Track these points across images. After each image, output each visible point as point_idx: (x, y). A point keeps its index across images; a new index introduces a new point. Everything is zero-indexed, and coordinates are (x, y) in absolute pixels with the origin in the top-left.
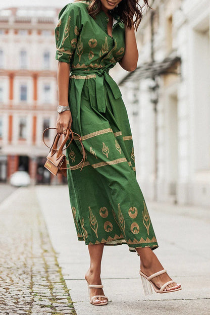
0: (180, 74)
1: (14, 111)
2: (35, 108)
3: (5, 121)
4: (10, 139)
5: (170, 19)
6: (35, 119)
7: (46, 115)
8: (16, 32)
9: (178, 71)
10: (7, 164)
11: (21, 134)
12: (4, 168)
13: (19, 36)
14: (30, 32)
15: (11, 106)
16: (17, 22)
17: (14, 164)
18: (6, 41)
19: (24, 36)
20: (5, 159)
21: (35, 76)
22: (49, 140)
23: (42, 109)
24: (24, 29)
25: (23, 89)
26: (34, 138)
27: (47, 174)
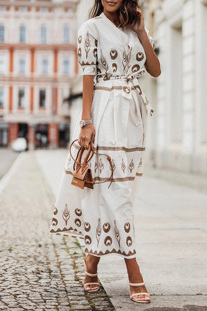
1: (13, 82)
2: (32, 80)
3: (6, 91)
4: (11, 108)
6: (32, 89)
7: (43, 86)
10: (8, 131)
11: (20, 104)
12: (5, 134)
13: (19, 13)
14: (29, 9)
15: (11, 78)
17: (14, 131)
18: (7, 17)
19: (23, 13)
20: (6, 126)
21: (33, 50)
22: (45, 109)
24: (23, 6)
25: (22, 62)
26: (32, 108)
27: (44, 139)
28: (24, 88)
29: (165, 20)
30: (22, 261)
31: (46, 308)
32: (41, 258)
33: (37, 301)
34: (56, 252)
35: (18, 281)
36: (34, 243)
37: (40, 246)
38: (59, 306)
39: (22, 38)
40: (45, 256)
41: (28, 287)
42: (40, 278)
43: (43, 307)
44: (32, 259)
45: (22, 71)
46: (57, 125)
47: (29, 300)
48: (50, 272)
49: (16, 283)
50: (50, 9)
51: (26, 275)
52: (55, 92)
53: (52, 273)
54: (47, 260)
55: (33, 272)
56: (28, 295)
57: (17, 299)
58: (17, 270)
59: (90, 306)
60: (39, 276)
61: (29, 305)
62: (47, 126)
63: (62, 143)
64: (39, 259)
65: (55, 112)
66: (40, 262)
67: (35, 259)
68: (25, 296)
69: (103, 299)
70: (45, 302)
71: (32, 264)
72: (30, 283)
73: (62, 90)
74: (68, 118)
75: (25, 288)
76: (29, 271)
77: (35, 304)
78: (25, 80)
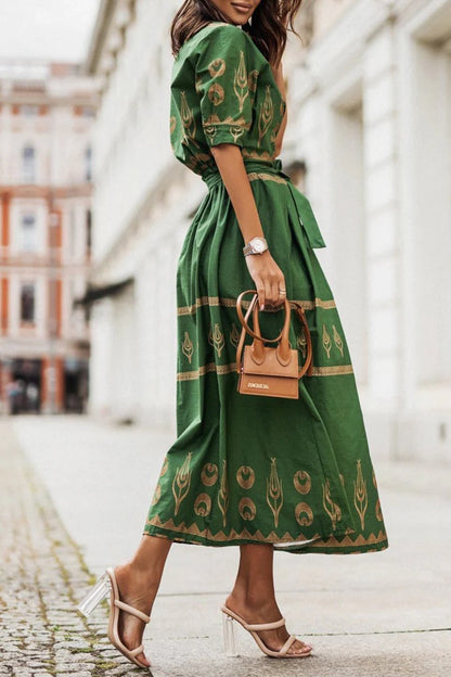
2: (4, 261)
6: (4, 283)
7: (28, 276)
22: (33, 326)
23: (19, 264)
26: (4, 323)
27: (32, 392)
29: (316, 91)
46: (61, 363)
50: (43, 110)
52: (56, 288)
62: (39, 363)
63: (72, 402)
65: (55, 333)
73: (72, 284)
74: (84, 346)
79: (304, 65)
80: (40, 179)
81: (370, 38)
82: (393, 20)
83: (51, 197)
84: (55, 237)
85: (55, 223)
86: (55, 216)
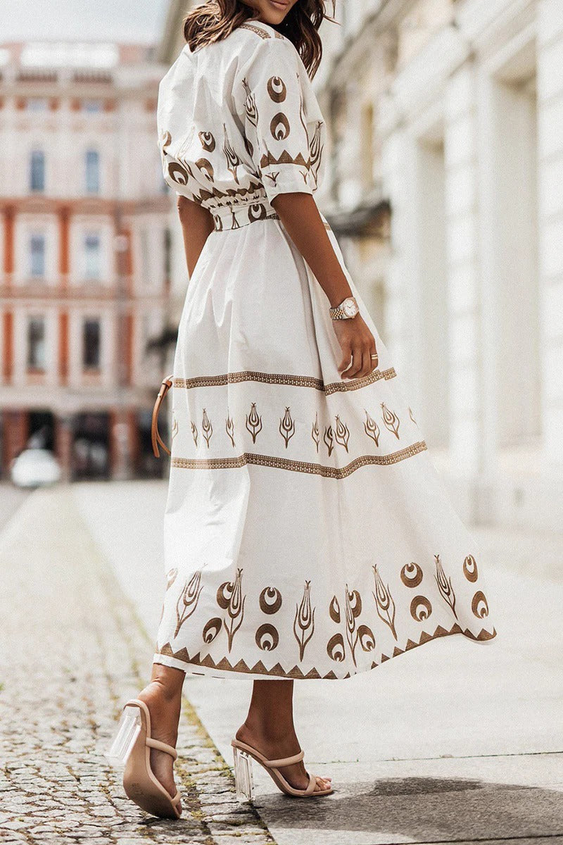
0: (389, 238)
2: (64, 292)
4: (8, 370)
5: (370, 113)
6: (64, 321)
7: (92, 310)
8: (21, 105)
9: (384, 230)
10: (3, 433)
11: (32, 359)
13: (28, 114)
14: (54, 105)
15: (9, 288)
16: (26, 78)
17: (17, 432)
19: (39, 114)
21: (65, 213)
22: (98, 372)
23: (81, 295)
24: (38, 98)
25: (37, 246)
26: (64, 369)
28: (42, 317)
29: (401, 124)
30: (26, 709)
31: (80, 790)
32: (75, 703)
33: (58, 779)
34: (111, 690)
35: (16, 744)
36: (58, 675)
37: (73, 680)
38: (112, 787)
39: (36, 181)
40: (84, 699)
41: (39, 755)
42: (69, 739)
43: (72, 789)
44: (51, 706)
45: (38, 271)
46: (133, 418)
47: (41, 777)
48: (95, 727)
49: (9, 749)
50: (110, 105)
51: (35, 734)
52: (126, 325)
53: (98, 730)
54: (90, 705)
55: (53, 729)
56: (38, 769)
57: (12, 776)
58: (16, 725)
59: (184, 787)
60: (68, 735)
61: (39, 786)
62: (106, 418)
64: (69, 705)
65: (125, 380)
66: (71, 711)
67: (60, 705)
68: (32, 770)
69: (217, 773)
70: (78, 780)
71: (50, 713)
72: (44, 747)
73: (145, 319)
75: (32, 756)
76: (42, 726)
77: (53, 784)
78: (46, 294)
79: (388, 92)
80: (106, 191)
81: (453, 74)
82: (472, 58)
83: (119, 213)
84: (124, 263)
85: (124, 249)
86: (123, 239)
